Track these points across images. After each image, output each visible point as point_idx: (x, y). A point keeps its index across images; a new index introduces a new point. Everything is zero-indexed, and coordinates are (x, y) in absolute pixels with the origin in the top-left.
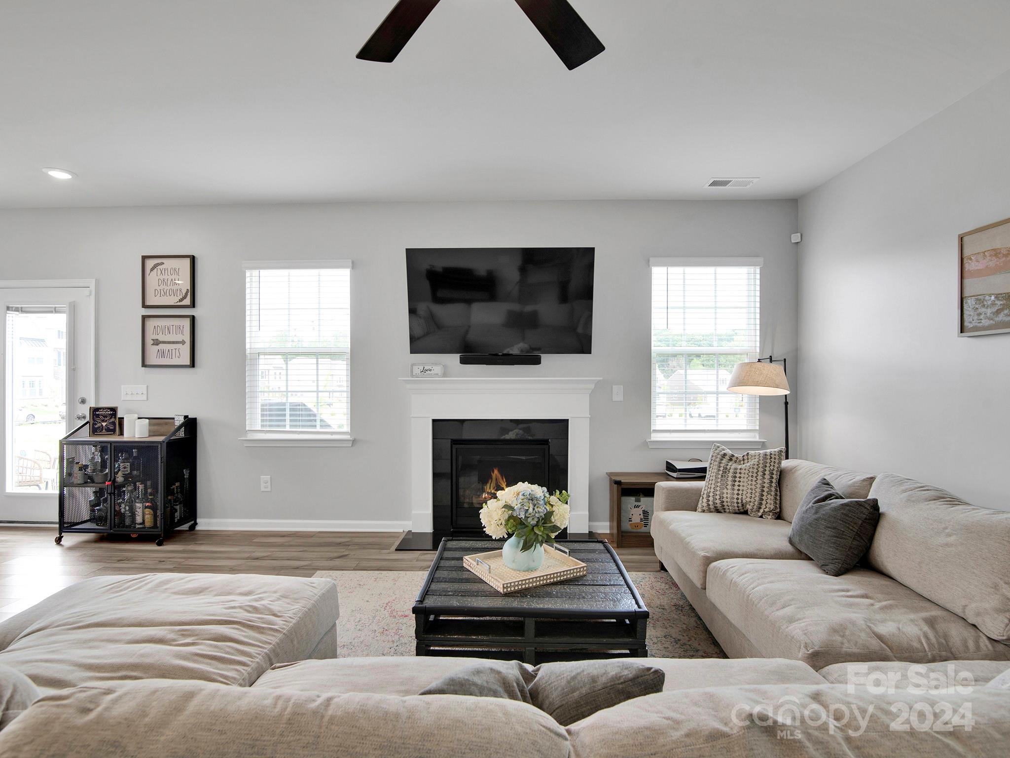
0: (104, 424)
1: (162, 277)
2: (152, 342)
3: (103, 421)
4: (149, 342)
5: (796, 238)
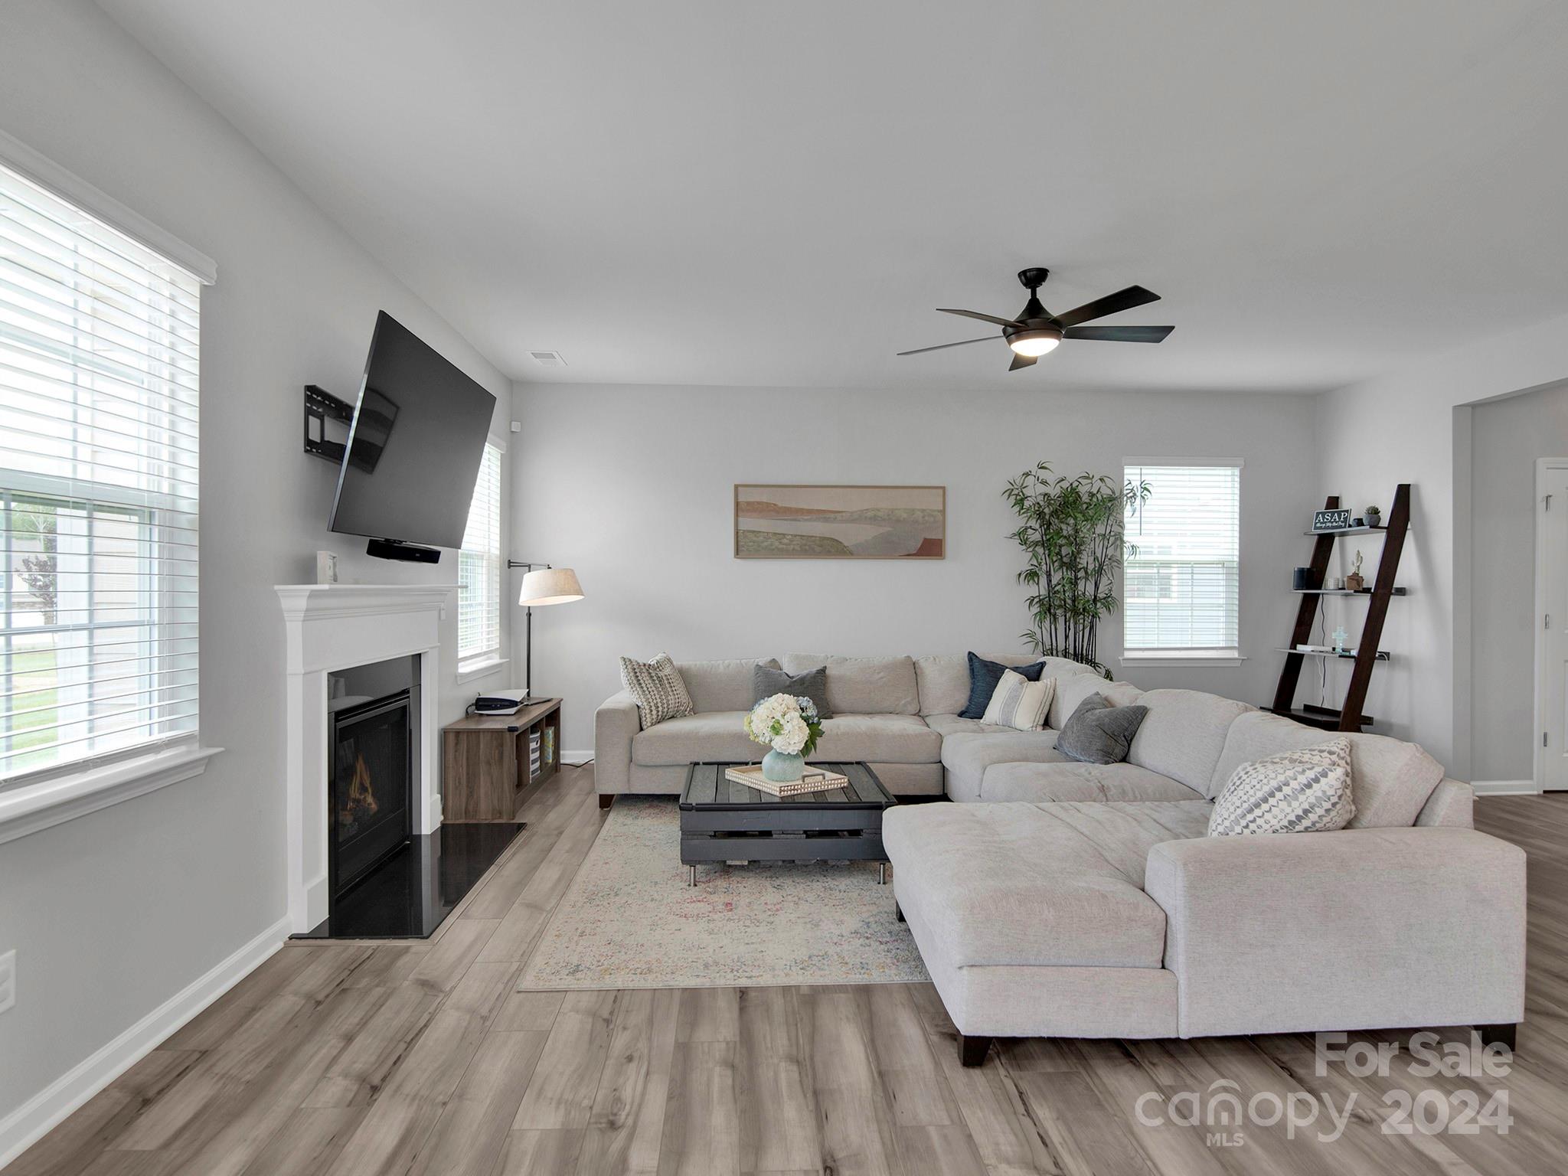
5: (516, 426)
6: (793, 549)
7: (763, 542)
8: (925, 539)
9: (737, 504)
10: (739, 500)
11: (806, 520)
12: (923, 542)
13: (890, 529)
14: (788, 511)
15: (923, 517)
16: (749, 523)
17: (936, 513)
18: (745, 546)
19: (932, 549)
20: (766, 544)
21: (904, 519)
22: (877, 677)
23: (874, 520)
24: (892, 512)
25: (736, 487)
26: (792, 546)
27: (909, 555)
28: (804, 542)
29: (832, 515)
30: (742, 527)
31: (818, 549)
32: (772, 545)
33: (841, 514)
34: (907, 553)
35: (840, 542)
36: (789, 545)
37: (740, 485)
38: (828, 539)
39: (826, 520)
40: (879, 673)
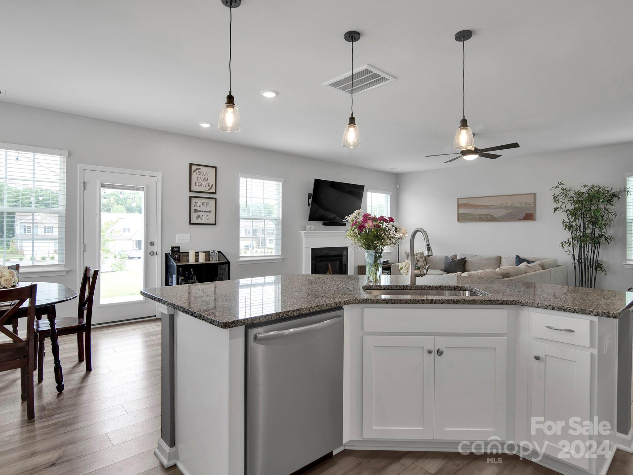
0: (176, 256)
1: (199, 176)
2: (194, 211)
3: (176, 255)
4: (193, 211)
5: (398, 187)
6: (477, 219)
7: (466, 217)
8: (526, 214)
9: (458, 204)
10: (459, 203)
11: (481, 209)
12: (525, 215)
13: (512, 210)
14: (475, 206)
15: (526, 205)
16: (462, 211)
17: (531, 204)
18: (461, 218)
19: (529, 217)
20: (467, 217)
21: (518, 206)
22: (483, 262)
23: (506, 207)
24: (513, 204)
25: (458, 199)
26: (476, 218)
27: (520, 220)
28: (480, 216)
29: (490, 207)
30: (460, 212)
31: (485, 219)
32: (469, 217)
33: (493, 206)
34: (518, 219)
35: (493, 216)
36: (475, 217)
37: (459, 198)
38: (488, 215)
39: (488, 208)
40: (484, 261)
